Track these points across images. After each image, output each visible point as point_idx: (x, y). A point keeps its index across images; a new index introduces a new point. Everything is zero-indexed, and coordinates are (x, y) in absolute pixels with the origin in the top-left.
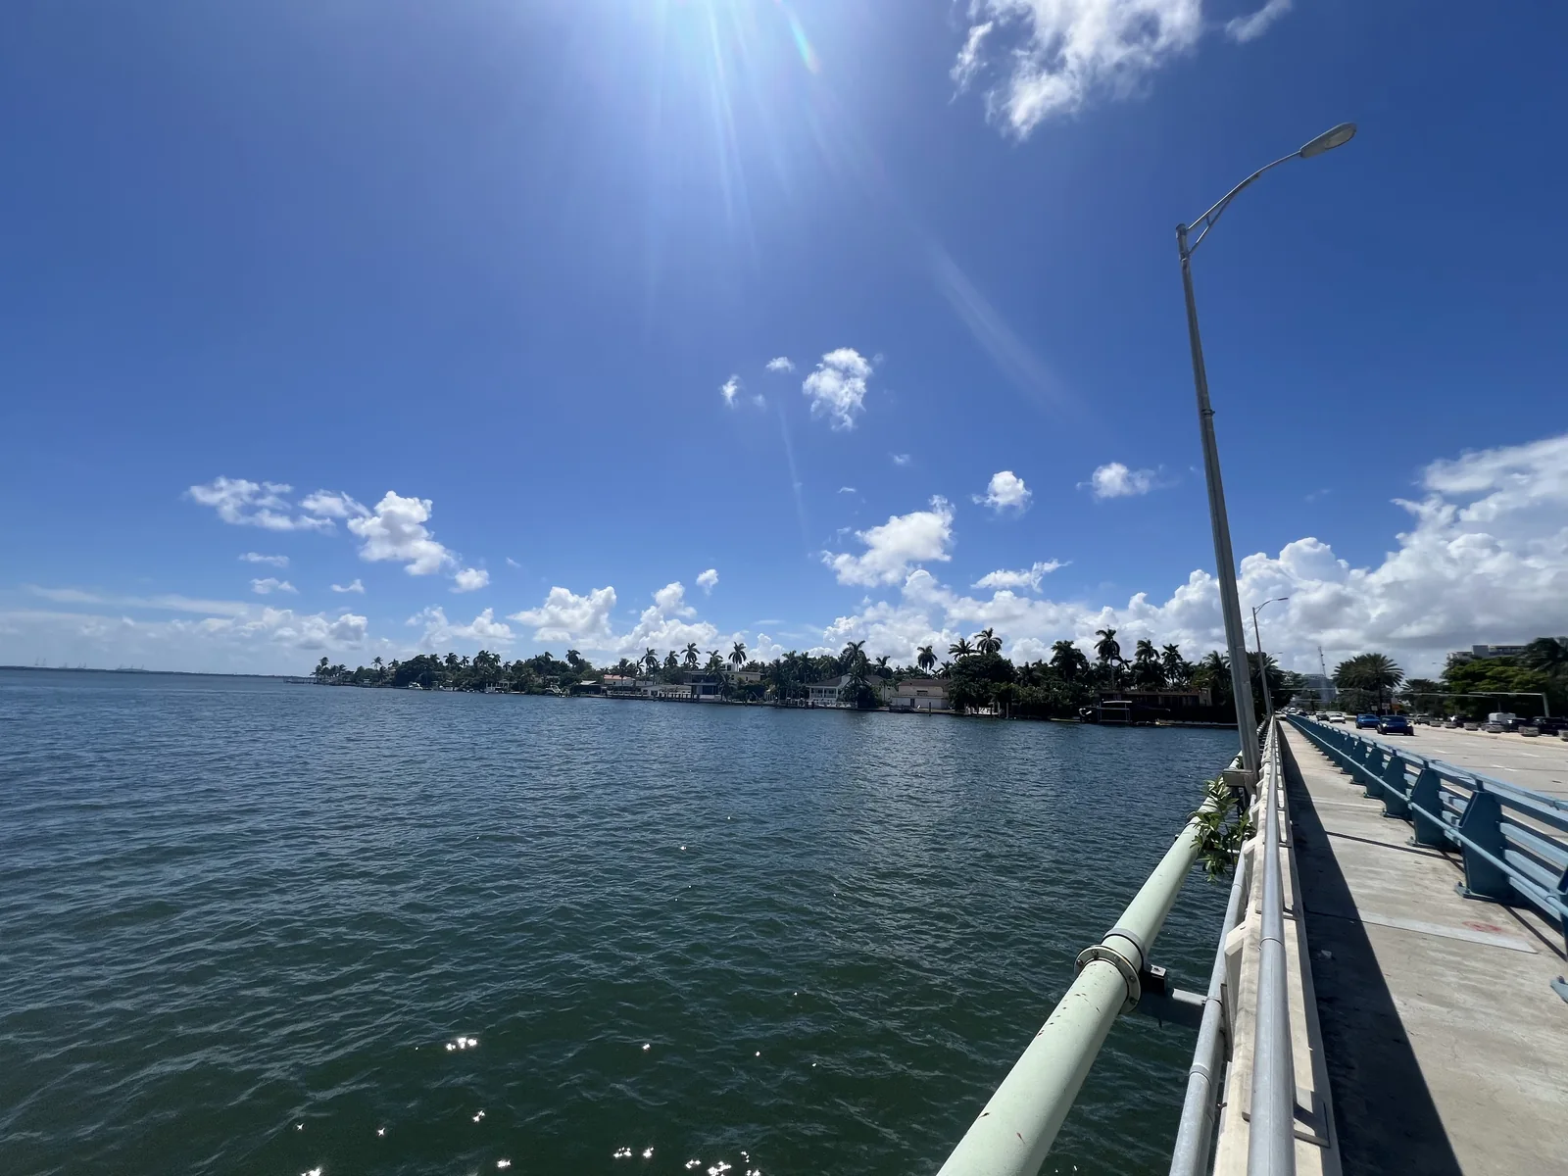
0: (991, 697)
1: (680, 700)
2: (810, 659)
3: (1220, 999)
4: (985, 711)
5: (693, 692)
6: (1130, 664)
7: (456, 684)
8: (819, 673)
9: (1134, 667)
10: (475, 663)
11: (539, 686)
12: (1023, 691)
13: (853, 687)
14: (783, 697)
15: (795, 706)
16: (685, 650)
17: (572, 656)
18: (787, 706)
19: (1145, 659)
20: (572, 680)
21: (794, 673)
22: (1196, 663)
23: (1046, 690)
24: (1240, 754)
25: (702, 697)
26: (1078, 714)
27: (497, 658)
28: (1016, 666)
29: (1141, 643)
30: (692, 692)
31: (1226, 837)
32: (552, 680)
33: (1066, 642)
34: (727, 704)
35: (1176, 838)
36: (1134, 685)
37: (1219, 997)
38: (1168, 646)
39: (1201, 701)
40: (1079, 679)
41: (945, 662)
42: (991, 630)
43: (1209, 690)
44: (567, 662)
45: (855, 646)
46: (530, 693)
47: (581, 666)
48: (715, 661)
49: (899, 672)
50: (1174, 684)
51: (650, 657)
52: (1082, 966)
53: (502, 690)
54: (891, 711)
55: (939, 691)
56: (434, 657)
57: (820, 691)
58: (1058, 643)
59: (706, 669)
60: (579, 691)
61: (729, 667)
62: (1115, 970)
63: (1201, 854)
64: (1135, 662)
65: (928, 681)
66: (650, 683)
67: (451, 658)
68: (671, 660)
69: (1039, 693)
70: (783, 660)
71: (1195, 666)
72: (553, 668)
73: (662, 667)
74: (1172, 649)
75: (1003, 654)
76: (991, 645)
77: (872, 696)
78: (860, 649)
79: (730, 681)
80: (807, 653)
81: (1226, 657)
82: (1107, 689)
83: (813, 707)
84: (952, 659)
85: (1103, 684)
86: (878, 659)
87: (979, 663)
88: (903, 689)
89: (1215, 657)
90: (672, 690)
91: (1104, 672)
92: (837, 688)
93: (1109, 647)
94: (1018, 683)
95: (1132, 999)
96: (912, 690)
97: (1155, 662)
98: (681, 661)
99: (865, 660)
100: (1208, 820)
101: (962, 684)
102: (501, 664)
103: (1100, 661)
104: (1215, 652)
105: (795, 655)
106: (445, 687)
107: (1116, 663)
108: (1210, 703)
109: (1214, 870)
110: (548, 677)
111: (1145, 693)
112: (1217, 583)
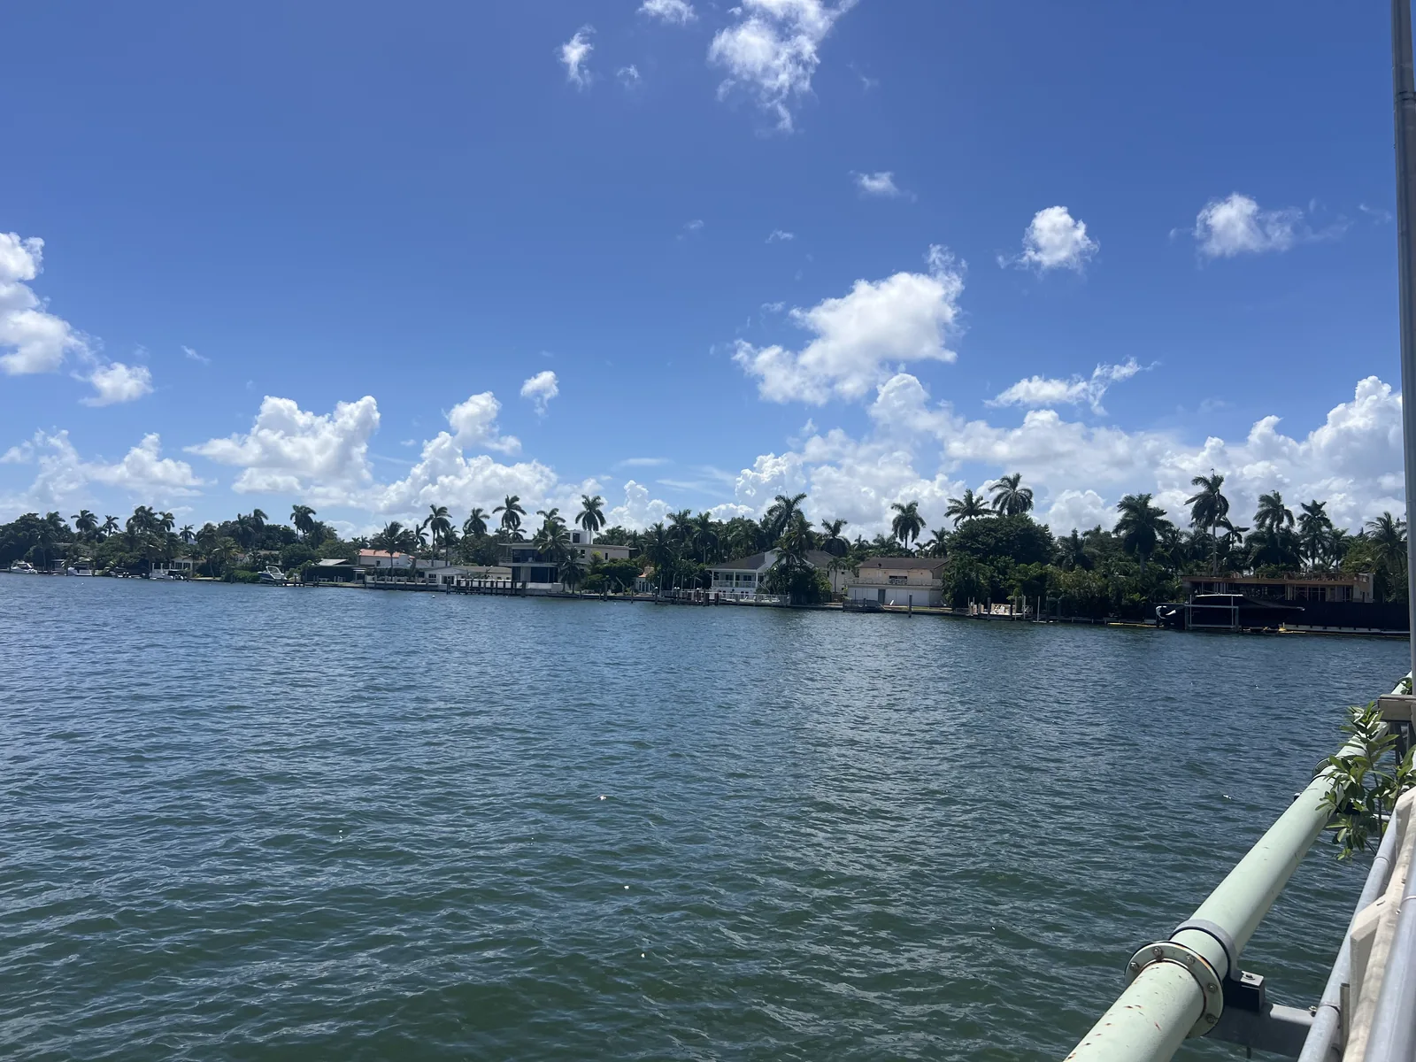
0: (1012, 587)
1: (493, 591)
2: (712, 524)
3: (1338, 1005)
4: (1001, 610)
5: (515, 578)
6: (1244, 535)
7: (99, 564)
8: (728, 547)
9: (1250, 539)
10: (130, 528)
11: (244, 568)
12: (1065, 578)
13: (783, 570)
14: (666, 586)
15: (687, 602)
16: (500, 509)
17: (302, 516)
18: (674, 601)
19: (1272, 525)
20: (303, 558)
21: (687, 546)
22: (1353, 533)
23: (1105, 576)
24: (1410, 675)
25: (530, 586)
26: (1153, 616)
27: (168, 520)
28: (1056, 536)
29: (1265, 499)
30: (513, 578)
31: (1372, 795)
32: (266, 557)
33: (1141, 497)
34: (573, 597)
35: (1296, 797)
36: (1248, 569)
37: (1336, 1001)
38: (1309, 504)
39: (1357, 595)
40: (1160, 559)
41: (938, 530)
42: (1018, 478)
43: (1371, 578)
44: (294, 527)
45: (787, 502)
46: (230, 579)
47: (319, 535)
48: (552, 526)
49: (862, 546)
50: (1315, 567)
51: (439, 519)
52: (1137, 970)
53: (180, 574)
54: (844, 610)
55: (926, 576)
56: (54, 518)
57: (729, 577)
58: (1127, 498)
59: (536, 541)
60: (316, 577)
61: (577, 537)
62: (1186, 975)
63: (1334, 820)
64: (1253, 529)
65: (910, 560)
66: (441, 563)
67: (85, 520)
68: (476, 523)
69: (1093, 580)
70: (668, 523)
71: (1351, 538)
72: (269, 538)
73: (460, 535)
74: (1315, 509)
75: (1035, 516)
76: (1017, 502)
77: (815, 587)
78: (796, 507)
79: (579, 560)
80: (708, 515)
81: (1404, 524)
82: (1202, 577)
83: (718, 602)
84: (951, 525)
85: (1198, 566)
86: (826, 524)
87: (995, 530)
88: (867, 574)
89: (1386, 522)
90: (479, 575)
91: (1200, 547)
92: (758, 571)
93: (1210, 505)
94: (1059, 562)
95: (1210, 1016)
96: (880, 576)
97: (1287, 531)
98: (493, 525)
99: (804, 525)
100: (1348, 767)
101: (963, 567)
102: (176, 530)
103: (1196, 528)
104: (1388, 515)
105: (689, 517)
106: (78, 569)
107: (1221, 532)
108: (1370, 599)
109: (1349, 842)
110: (262, 553)
111: (1264, 580)
112: (1399, 400)
